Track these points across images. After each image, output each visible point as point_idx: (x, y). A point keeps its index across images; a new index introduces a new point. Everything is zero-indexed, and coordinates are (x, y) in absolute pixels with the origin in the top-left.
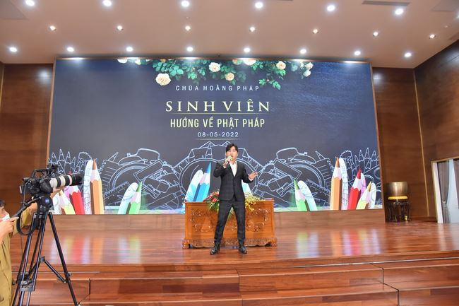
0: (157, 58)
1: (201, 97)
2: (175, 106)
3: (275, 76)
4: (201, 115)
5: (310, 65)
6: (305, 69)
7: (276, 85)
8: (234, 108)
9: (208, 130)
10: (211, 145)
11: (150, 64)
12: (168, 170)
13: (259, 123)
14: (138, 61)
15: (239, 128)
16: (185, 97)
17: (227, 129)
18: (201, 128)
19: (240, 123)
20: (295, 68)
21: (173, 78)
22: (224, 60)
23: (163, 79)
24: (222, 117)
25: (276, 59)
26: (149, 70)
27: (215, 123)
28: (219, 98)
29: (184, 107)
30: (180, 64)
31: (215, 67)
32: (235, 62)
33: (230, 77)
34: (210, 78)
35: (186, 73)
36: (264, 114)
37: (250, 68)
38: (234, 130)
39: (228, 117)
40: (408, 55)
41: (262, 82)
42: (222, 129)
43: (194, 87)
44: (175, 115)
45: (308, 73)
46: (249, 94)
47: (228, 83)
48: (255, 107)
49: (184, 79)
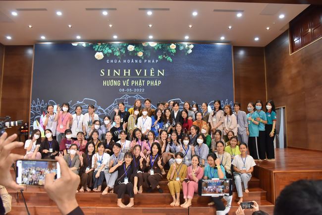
0: (95, 42)
1: (121, 67)
2: (106, 73)
3: (169, 53)
4: (121, 78)
5: (192, 46)
6: (188, 49)
7: (169, 59)
8: (142, 74)
9: (126, 87)
10: (127, 97)
11: (92, 46)
12: (102, 111)
13: (157, 83)
14: (84, 44)
15: (145, 86)
17: (138, 87)
18: (122, 86)
19: (146, 83)
20: (182, 48)
21: (105, 55)
22: (137, 43)
23: (99, 56)
24: (135, 79)
25: (169, 42)
26: (91, 50)
27: (130, 83)
28: (133, 67)
29: (112, 73)
30: (110, 46)
31: (131, 48)
32: (144, 44)
33: (140, 54)
34: (129, 55)
35: (113, 52)
36: (161, 77)
37: (153, 48)
38: (142, 87)
39: (138, 79)
40: (257, 39)
41: (160, 57)
42: (134, 87)
43: (118, 61)
44: (106, 78)
45: (190, 51)
46: (152, 65)
47: (139, 58)
48: (156, 73)
49: (112, 56)
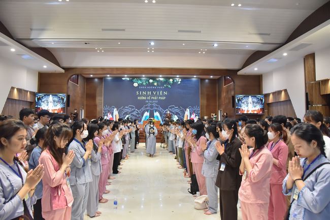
0: (134, 78)
1: (147, 90)
2: (139, 93)
3: (169, 84)
4: (147, 96)
5: (180, 80)
6: (179, 81)
7: (169, 86)
8: (157, 93)
9: (149, 100)
10: (149, 105)
11: (132, 80)
12: (138, 111)
13: (164, 98)
14: (128, 79)
15: (158, 100)
16: (143, 90)
17: (154, 100)
18: (147, 100)
19: (158, 98)
20: (175, 81)
21: (138, 84)
22: (154, 79)
23: (136, 85)
24: (153, 96)
25: (170, 78)
26: (131, 82)
27: (151, 98)
28: (152, 90)
29: (142, 93)
30: (141, 80)
31: (151, 81)
32: (157, 79)
33: (156, 84)
34: (150, 85)
35: (142, 83)
36: (165, 96)
37: (162, 81)
38: (157, 100)
39: (154, 96)
40: (212, 77)
41: (165, 86)
42: (153, 100)
43: (145, 87)
44: (140, 96)
45: (179, 83)
46: (161, 89)
47: (155, 86)
48: (163, 93)
49: (142, 85)
